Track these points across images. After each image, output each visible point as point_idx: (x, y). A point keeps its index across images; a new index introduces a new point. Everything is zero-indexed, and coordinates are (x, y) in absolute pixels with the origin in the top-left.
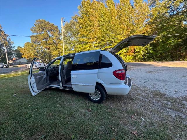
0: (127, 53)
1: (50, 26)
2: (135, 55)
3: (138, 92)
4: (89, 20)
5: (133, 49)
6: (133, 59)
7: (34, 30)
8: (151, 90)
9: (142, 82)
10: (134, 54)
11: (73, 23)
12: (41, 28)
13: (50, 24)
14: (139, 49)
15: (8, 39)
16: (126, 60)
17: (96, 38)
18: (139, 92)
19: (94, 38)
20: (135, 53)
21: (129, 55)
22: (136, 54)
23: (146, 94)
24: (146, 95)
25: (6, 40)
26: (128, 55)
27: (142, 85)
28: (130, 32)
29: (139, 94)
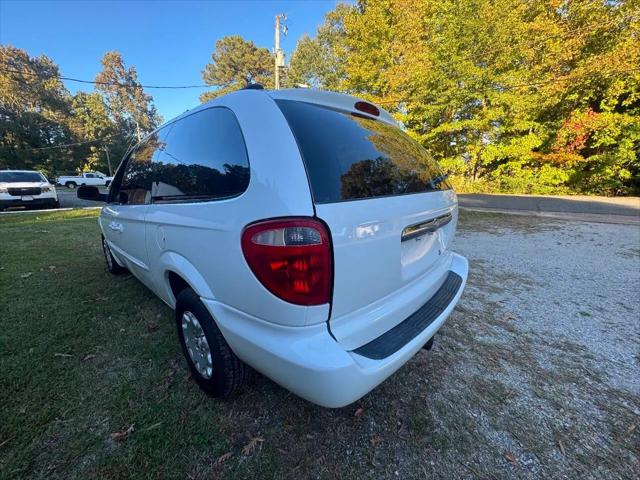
0: (546, 153)
1: (255, 58)
2: (589, 165)
3: (499, 377)
4: (388, 12)
5: (581, 133)
6: (571, 184)
7: (212, 78)
8: (614, 384)
9: (571, 307)
10: (581, 158)
11: (329, 38)
12: (230, 66)
13: (255, 50)
14: (617, 132)
15: (149, 109)
16: (536, 187)
17: (405, 88)
18: (507, 381)
19: (399, 90)
20: (594, 152)
21: (556, 165)
22: (595, 157)
23: (549, 413)
24: (551, 425)
25: (146, 111)
26: (547, 162)
27: (559, 330)
28: (583, 51)
29: (500, 395)
